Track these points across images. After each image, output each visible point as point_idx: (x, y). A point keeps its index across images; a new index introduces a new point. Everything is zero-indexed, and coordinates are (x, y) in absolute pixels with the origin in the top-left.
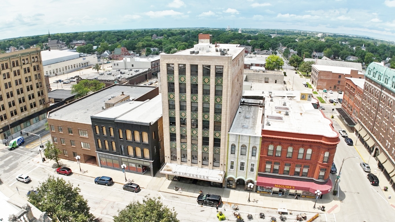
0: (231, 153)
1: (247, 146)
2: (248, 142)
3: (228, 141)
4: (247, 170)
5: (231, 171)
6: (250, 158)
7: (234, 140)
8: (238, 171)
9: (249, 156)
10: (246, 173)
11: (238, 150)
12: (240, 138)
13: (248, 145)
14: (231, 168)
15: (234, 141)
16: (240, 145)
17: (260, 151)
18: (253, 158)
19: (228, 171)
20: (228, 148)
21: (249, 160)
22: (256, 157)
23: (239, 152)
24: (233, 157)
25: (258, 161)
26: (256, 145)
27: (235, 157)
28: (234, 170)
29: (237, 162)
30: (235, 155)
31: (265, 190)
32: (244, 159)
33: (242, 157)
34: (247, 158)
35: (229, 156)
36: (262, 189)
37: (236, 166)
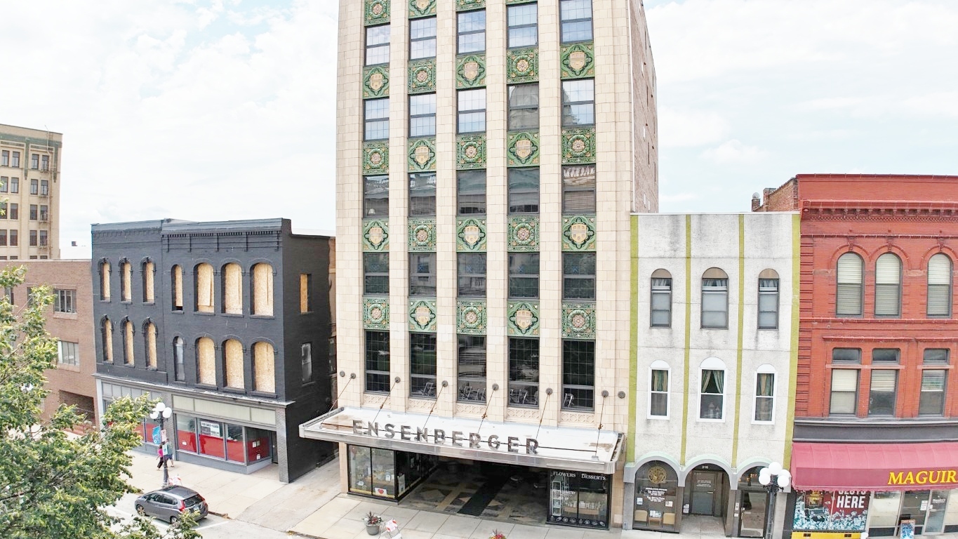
0: (653, 325)
1: (732, 271)
2: (736, 252)
3: (634, 258)
4: (737, 412)
5: (654, 428)
6: (748, 343)
7: (664, 246)
8: (690, 425)
9: (746, 328)
10: (732, 431)
11: (688, 304)
12: (693, 235)
13: (736, 264)
14: (653, 413)
15: (662, 254)
16: (698, 271)
17: (798, 296)
18: (767, 337)
19: (640, 429)
20: (634, 294)
21: (744, 354)
22: (781, 335)
23: (693, 316)
24: (664, 345)
25: (791, 351)
26: (773, 266)
27: (675, 345)
28: (668, 421)
29: (685, 374)
30: (671, 334)
31: (831, 524)
32: (718, 353)
33: (710, 341)
34: (736, 346)
35: (639, 344)
36: (819, 517)
37: (681, 396)
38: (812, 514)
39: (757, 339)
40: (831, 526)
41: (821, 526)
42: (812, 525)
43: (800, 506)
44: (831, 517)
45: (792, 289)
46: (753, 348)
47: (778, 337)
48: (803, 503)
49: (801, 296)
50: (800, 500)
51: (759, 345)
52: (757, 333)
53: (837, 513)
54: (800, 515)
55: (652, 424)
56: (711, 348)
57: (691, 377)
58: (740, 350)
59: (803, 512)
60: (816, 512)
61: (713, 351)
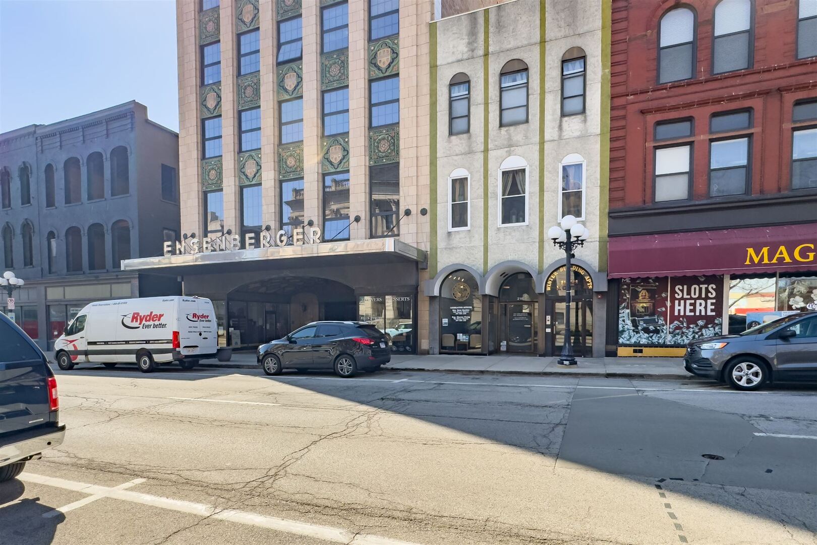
0: (451, 133)
1: (532, 59)
2: (537, 38)
3: (433, 67)
4: (541, 211)
5: (456, 241)
6: (551, 132)
7: (463, 48)
8: (491, 233)
9: (548, 117)
10: (536, 234)
11: (486, 104)
12: (491, 29)
13: (537, 50)
14: (454, 225)
15: (460, 57)
16: (495, 67)
17: (608, 71)
18: (573, 125)
19: (441, 244)
20: (433, 104)
21: (547, 146)
22: (588, 118)
23: (491, 116)
24: (463, 151)
25: (602, 134)
26: (578, 42)
27: (474, 149)
28: (469, 230)
29: (484, 178)
30: (470, 138)
31: (669, 337)
32: (519, 150)
33: (510, 139)
34: (537, 139)
35: (438, 155)
36: (651, 328)
37: (481, 203)
38: (643, 324)
39: (560, 127)
40: (669, 339)
41: (655, 339)
42: (644, 339)
43: (624, 315)
44: (668, 328)
45: (601, 64)
46: (556, 138)
47: (585, 121)
48: (628, 311)
49: (611, 70)
50: (623, 308)
51: (564, 134)
52: (561, 121)
53: (676, 322)
54: (626, 326)
55: (453, 236)
56: (510, 146)
57: (491, 180)
58: (542, 143)
59: (629, 322)
60: (646, 322)
61: (512, 149)
